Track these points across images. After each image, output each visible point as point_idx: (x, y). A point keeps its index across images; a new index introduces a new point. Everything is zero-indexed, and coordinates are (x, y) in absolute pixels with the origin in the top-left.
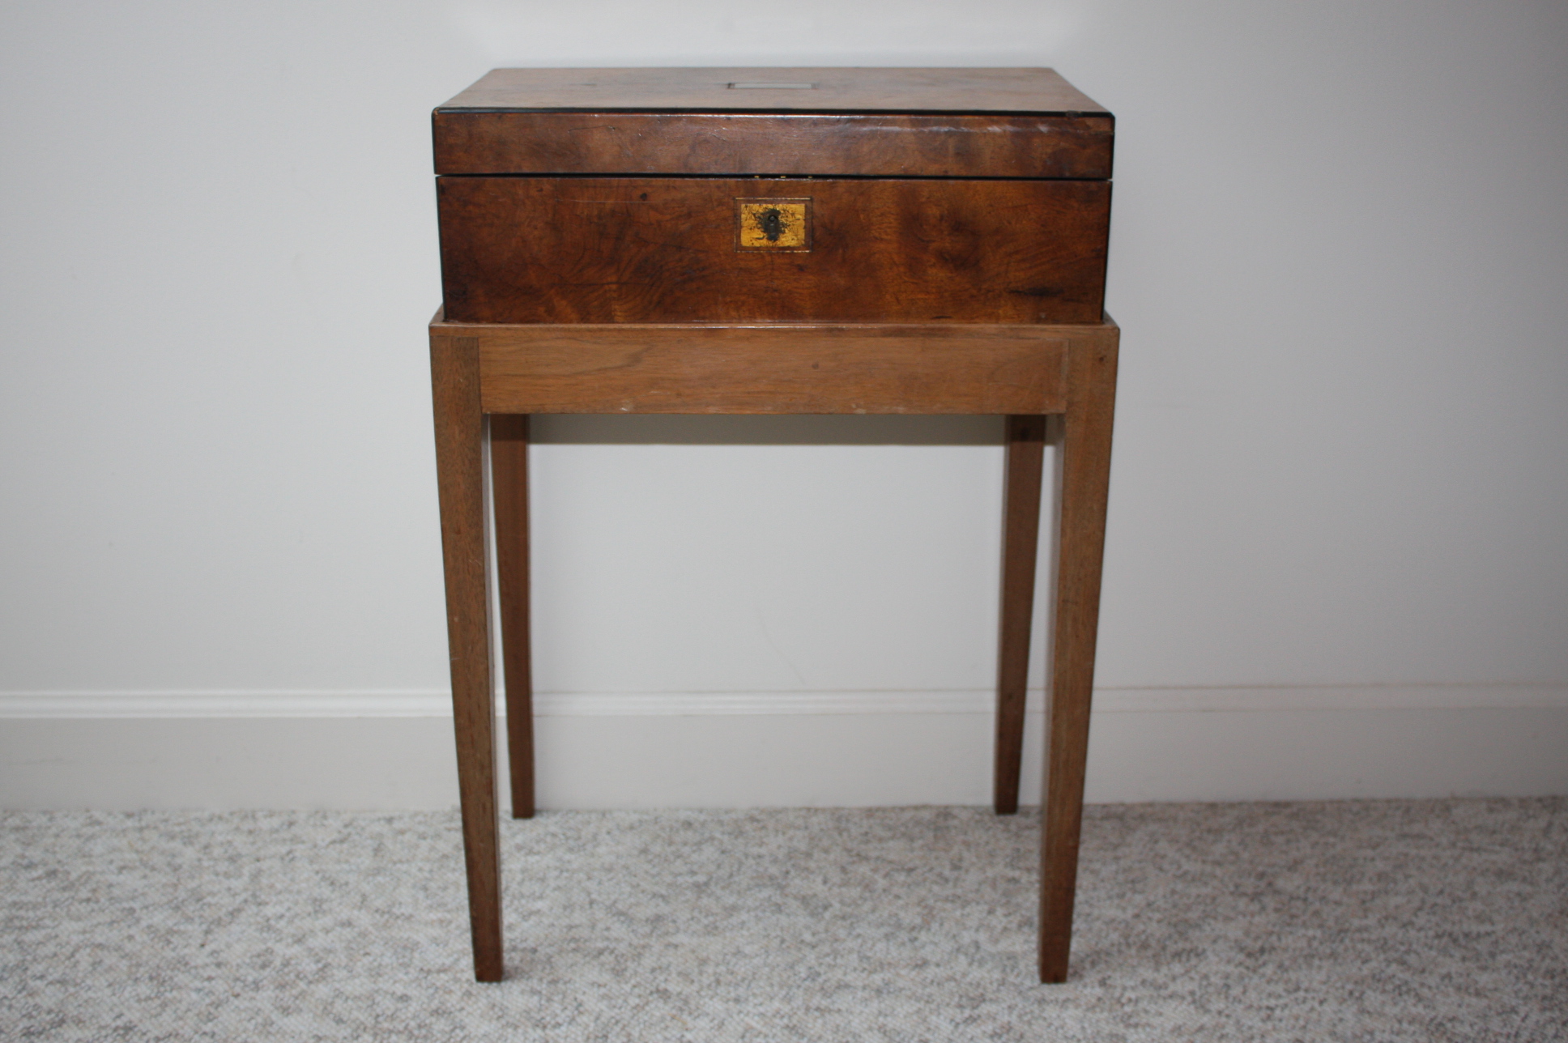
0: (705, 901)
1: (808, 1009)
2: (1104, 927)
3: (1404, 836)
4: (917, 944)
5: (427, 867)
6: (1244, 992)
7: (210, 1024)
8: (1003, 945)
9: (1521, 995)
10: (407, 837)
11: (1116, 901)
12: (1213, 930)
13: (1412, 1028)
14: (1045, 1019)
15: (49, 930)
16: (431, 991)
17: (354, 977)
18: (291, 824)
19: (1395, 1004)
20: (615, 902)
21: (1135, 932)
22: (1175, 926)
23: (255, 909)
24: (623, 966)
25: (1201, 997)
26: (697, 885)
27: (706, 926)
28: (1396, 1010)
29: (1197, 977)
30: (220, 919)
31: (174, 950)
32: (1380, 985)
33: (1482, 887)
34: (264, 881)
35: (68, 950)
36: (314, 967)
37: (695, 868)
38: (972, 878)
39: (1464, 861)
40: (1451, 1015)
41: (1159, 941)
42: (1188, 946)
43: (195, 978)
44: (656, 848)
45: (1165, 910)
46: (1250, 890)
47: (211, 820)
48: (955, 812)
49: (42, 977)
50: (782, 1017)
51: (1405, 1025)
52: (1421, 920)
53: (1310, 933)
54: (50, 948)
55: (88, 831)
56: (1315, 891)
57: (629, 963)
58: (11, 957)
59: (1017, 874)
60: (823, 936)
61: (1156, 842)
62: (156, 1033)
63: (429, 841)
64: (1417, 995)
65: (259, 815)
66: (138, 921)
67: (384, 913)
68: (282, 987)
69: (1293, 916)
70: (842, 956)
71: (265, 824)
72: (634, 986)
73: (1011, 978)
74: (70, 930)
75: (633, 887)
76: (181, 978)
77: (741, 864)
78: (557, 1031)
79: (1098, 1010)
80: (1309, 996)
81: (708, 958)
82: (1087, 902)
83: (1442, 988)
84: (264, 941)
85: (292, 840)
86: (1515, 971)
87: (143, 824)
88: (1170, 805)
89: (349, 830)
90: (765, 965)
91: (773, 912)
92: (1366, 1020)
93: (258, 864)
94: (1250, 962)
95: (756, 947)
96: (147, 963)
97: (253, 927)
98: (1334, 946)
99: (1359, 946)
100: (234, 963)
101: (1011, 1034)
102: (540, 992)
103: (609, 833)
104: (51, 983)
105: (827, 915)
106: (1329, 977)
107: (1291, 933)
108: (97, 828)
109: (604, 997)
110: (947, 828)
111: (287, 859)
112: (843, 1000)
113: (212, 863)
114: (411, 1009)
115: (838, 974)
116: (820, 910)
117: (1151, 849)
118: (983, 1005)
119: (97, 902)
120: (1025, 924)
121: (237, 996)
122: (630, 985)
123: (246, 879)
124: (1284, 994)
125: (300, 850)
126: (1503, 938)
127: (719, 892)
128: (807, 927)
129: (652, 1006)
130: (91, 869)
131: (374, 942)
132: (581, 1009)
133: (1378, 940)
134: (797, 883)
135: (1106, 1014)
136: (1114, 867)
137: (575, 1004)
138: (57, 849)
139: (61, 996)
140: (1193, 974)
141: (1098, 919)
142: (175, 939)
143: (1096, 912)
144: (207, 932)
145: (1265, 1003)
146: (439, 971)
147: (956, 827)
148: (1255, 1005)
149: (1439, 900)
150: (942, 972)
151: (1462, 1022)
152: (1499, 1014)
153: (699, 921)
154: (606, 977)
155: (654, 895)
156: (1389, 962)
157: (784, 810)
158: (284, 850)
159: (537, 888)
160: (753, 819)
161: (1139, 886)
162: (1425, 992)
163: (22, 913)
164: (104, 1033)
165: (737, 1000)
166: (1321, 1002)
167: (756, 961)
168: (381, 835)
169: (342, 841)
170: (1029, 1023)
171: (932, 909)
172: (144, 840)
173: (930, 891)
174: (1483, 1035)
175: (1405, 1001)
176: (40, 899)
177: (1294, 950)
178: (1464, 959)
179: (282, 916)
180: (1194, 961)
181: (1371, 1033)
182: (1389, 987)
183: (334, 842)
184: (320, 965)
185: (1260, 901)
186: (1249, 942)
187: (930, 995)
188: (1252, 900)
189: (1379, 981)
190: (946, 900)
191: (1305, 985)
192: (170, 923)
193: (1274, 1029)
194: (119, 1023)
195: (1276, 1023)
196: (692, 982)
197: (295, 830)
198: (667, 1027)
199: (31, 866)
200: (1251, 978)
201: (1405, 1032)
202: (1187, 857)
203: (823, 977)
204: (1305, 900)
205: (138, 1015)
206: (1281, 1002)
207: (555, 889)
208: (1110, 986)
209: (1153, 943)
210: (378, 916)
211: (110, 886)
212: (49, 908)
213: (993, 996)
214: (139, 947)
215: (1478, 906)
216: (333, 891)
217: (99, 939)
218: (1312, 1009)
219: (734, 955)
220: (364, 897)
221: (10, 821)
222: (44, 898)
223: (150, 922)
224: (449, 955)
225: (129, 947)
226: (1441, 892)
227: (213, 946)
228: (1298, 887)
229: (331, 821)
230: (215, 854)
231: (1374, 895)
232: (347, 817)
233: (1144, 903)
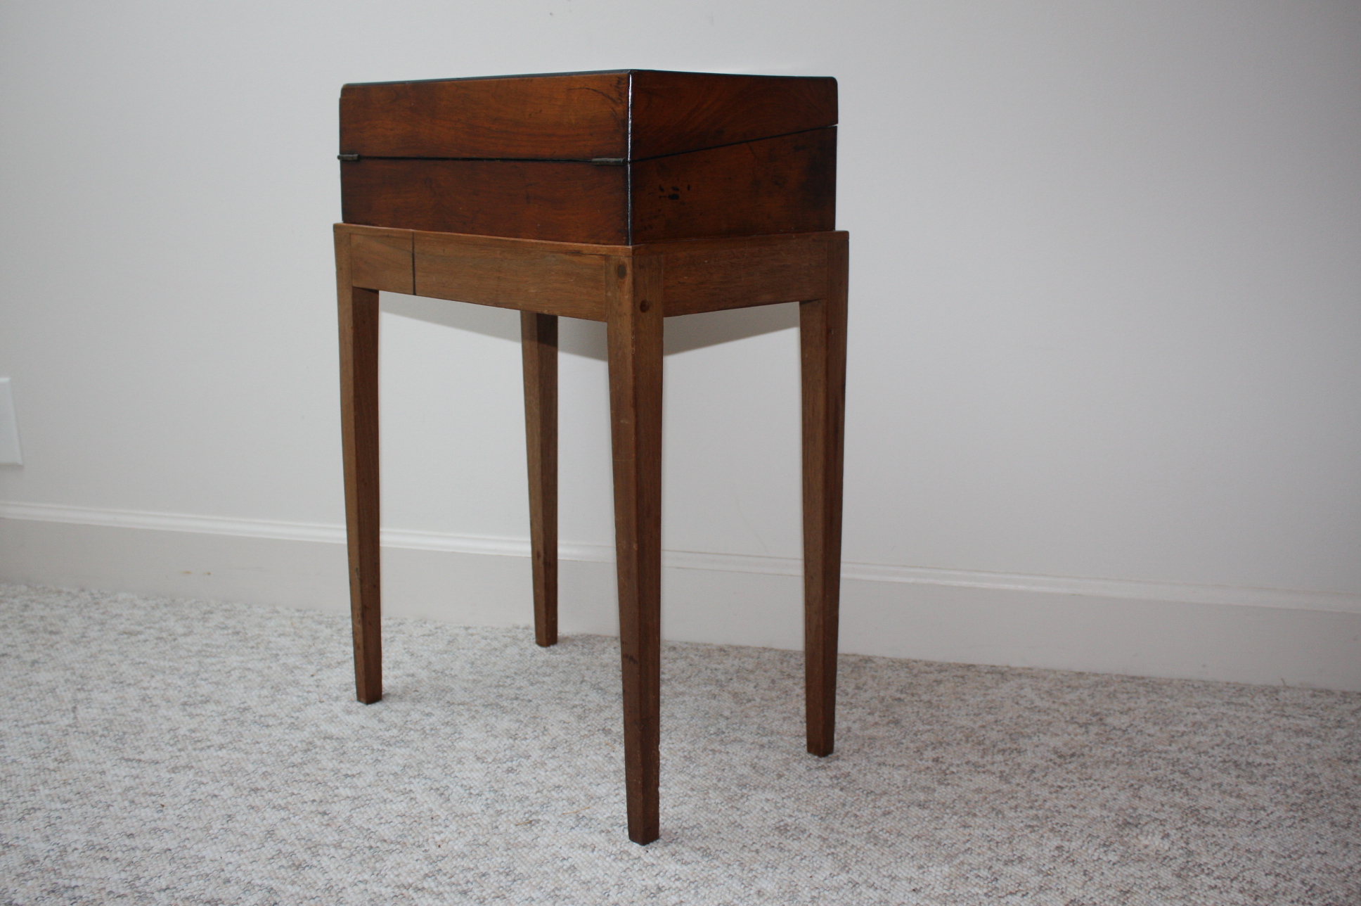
2: (953, 730)
3: (1229, 703)
6: (1045, 776)
7: (298, 713)
10: (475, 637)
11: (972, 717)
12: (1039, 740)
13: (1171, 810)
14: (879, 773)
15: (221, 659)
16: (449, 713)
19: (1165, 795)
21: (977, 735)
25: (1008, 775)
28: (1164, 798)
29: (1011, 764)
30: (331, 664)
31: (293, 676)
32: (1159, 783)
33: (1279, 737)
35: (228, 669)
39: (1272, 721)
41: (992, 741)
42: (1015, 746)
43: (300, 690)
45: (1008, 725)
46: (1082, 721)
48: (875, 660)
49: (206, 680)
52: (1217, 751)
53: (1118, 749)
54: (219, 667)
55: (270, 615)
56: (1136, 726)
58: (192, 668)
59: (903, 696)
60: (738, 714)
61: (1022, 688)
62: (262, 713)
64: (1186, 792)
66: (278, 660)
69: (1108, 739)
70: (746, 725)
73: (866, 749)
74: (234, 660)
76: (290, 689)
78: (523, 742)
79: (923, 773)
80: (1096, 783)
82: (948, 715)
86: (1278, 787)
89: (438, 630)
90: (688, 724)
91: (708, 698)
92: (1135, 801)
94: (1058, 761)
96: (274, 680)
98: (1133, 758)
99: (1154, 760)
102: (522, 722)
105: (748, 704)
106: (1119, 775)
107: (1102, 748)
108: (276, 614)
109: (564, 728)
112: (735, 748)
115: (738, 734)
116: (745, 701)
117: (1016, 692)
119: (258, 649)
120: (893, 722)
124: (1076, 780)
126: (1279, 768)
128: (729, 708)
130: (261, 633)
132: (546, 733)
133: (1172, 759)
134: (735, 685)
135: (928, 776)
137: (543, 730)
138: (246, 622)
139: (213, 689)
140: (1009, 762)
141: (951, 725)
142: (296, 671)
143: (952, 721)
144: (318, 670)
145: (1059, 784)
146: (459, 704)
148: (1049, 784)
149: (1237, 742)
151: (1215, 810)
152: (1249, 810)
154: (571, 719)
156: (1173, 772)
157: (748, 647)
160: (722, 650)
161: (994, 711)
162: (1194, 791)
164: (230, 709)
166: (1104, 788)
167: (681, 721)
168: (457, 635)
169: (429, 635)
172: (301, 623)
174: (1228, 819)
175: (1174, 794)
176: (223, 644)
177: (1099, 757)
180: (1014, 755)
181: (1135, 809)
182: (1166, 785)
183: (424, 635)
185: (1086, 728)
186: (1064, 749)
188: (1081, 727)
189: (1159, 781)
191: (1098, 776)
192: (297, 663)
197: (401, 627)
199: (225, 628)
200: (1054, 769)
201: (1164, 811)
202: (1043, 699)
203: (726, 735)
204: (1125, 731)
205: (255, 703)
206: (1072, 784)
209: (987, 742)
211: (270, 642)
212: (227, 648)
214: (272, 672)
215: (1270, 748)
217: (250, 666)
218: (1094, 791)
221: (224, 606)
222: (226, 644)
223: (285, 661)
225: (266, 671)
226: (1242, 737)
227: (319, 677)
228: (1123, 724)
229: (428, 625)
230: (343, 634)
231: (1183, 734)
232: (439, 624)
233: (993, 720)
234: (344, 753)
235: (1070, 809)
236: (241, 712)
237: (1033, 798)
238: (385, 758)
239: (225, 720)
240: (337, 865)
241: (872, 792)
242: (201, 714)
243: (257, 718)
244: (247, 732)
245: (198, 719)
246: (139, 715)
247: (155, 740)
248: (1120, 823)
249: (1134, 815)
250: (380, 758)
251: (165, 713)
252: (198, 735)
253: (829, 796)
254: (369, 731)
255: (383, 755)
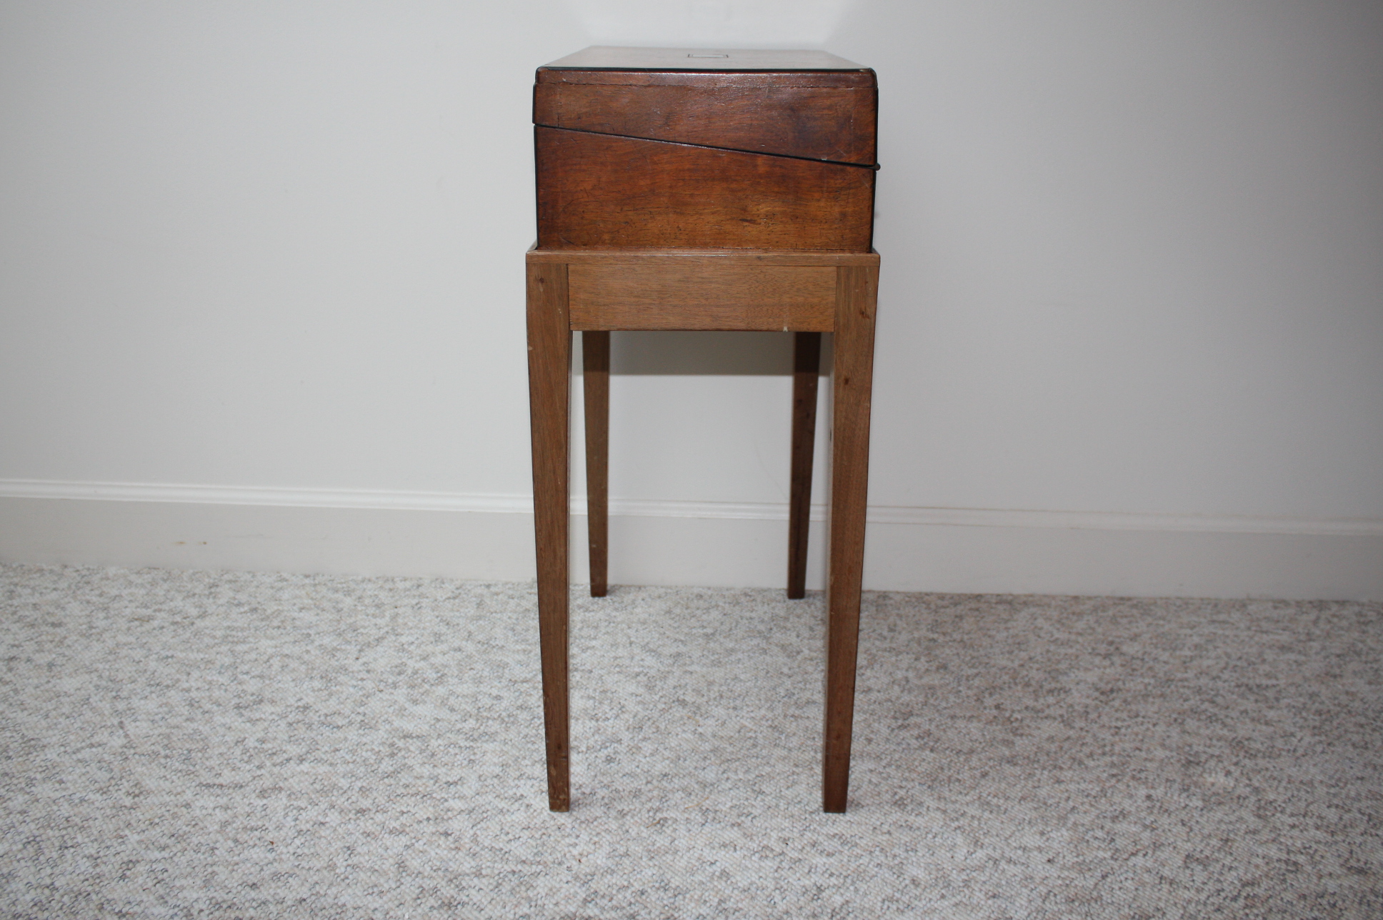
0: (712, 645)
1: (785, 716)
2: (998, 671)
3: (1213, 622)
4: (864, 677)
5: (515, 616)
6: (1099, 717)
7: (362, 708)
8: (926, 680)
9: (1298, 725)
10: (500, 597)
11: (1007, 656)
12: (1076, 676)
13: (1220, 744)
14: (956, 728)
15: (252, 645)
16: (517, 694)
17: (463, 683)
18: (419, 586)
19: (1208, 728)
20: (648, 643)
21: (1021, 676)
22: (1049, 673)
23: (394, 638)
24: (653, 684)
25: (1068, 719)
26: (706, 635)
27: (713, 661)
28: (1208, 732)
29: (1065, 706)
30: (369, 642)
31: (337, 661)
32: (1197, 716)
33: (1269, 655)
34: (400, 621)
35: (265, 657)
36: (435, 676)
37: (705, 624)
38: (903, 637)
39: (1256, 639)
40: (1247, 736)
41: (1037, 682)
42: (1059, 686)
43: (352, 678)
44: (678, 611)
45: (1042, 662)
46: (1103, 652)
47: (363, 581)
48: (891, 595)
49: (247, 673)
50: (767, 720)
51: (1214, 742)
52: (1226, 675)
53: (1146, 681)
54: (253, 656)
55: (280, 585)
56: (1150, 654)
57: (657, 682)
58: (226, 659)
59: (935, 636)
60: (797, 670)
61: (1035, 619)
62: (325, 711)
63: (516, 600)
64: (1223, 723)
65: (396, 579)
66: (313, 642)
67: (484, 643)
68: (412, 687)
69: (1134, 670)
70: (810, 683)
71: (400, 585)
72: (662, 697)
73: (932, 701)
74: (266, 645)
75: (660, 634)
76: (342, 678)
77: (737, 623)
78: (606, 723)
79: (994, 724)
80: (1146, 720)
81: (714, 681)
82: (986, 655)
83: (1241, 719)
84: (400, 658)
85: (419, 596)
86: (1293, 710)
87: (317, 582)
88: (1045, 596)
89: (459, 591)
90: (755, 686)
91: (760, 654)
92: (1187, 737)
93: (396, 610)
94: (1103, 698)
95: (748, 675)
96: (319, 668)
97: (392, 649)
98: (1163, 690)
99: (1181, 690)
100: (379, 671)
101: (931, 737)
102: (594, 698)
103: (643, 600)
104: (253, 677)
105: (799, 657)
106: (1160, 709)
107: (1132, 680)
108: (285, 583)
109: (639, 703)
110: (886, 605)
111: (416, 607)
113: (363, 608)
114: (503, 704)
117: (1032, 624)
118: (911, 718)
119: (285, 629)
120: (942, 668)
121: (381, 691)
122: (658, 696)
123: (387, 618)
124: (1127, 719)
125: (425, 602)
126: (1285, 689)
127: (722, 640)
128: (785, 664)
129: (674, 710)
130: (280, 608)
131: (477, 662)
132: (624, 710)
133: (1195, 687)
134: (777, 636)
135: (1000, 727)
136: (1005, 634)
137: (619, 706)
138: (257, 595)
139: (260, 685)
140: (1062, 704)
141: (994, 666)
142: (338, 654)
143: (992, 662)
144: (361, 651)
145: (1114, 724)
146: (523, 682)
147: (891, 605)
148: (1107, 725)
149: (1239, 663)
150: (881, 696)
151: (1255, 741)
152: (1282, 737)
153: (708, 657)
154: (641, 690)
155: (676, 640)
156: (1203, 701)
157: (769, 590)
158: (414, 602)
159: (592, 633)
160: (746, 595)
161: (1023, 647)
162: (1229, 721)
163: (234, 633)
164: (289, 709)
165: (735, 708)
166: (1154, 725)
167: (748, 684)
168: (482, 595)
169: (454, 598)
170: (944, 731)
171: (875, 656)
172: (317, 592)
173: (874, 644)
174: (1270, 749)
175: (1214, 726)
176: (246, 625)
177: (1135, 691)
178: (1256, 701)
179: (413, 643)
180: (1063, 696)
181: (1190, 746)
182: (1203, 717)
183: (449, 598)
184: (439, 675)
185: (1110, 659)
186: (1102, 685)
187: (873, 710)
188: (1105, 658)
189: (1196, 713)
190: (885, 650)
191: (1143, 713)
192: (335, 644)
193: (1121, 740)
194: (300, 704)
195: (1122, 737)
196: (703, 696)
197: (422, 590)
198: (685, 723)
199: (239, 605)
200: (1104, 708)
201: (1215, 746)
202: (1058, 629)
203: (797, 696)
204: (1143, 660)
205: (313, 700)
206: (1126, 723)
207: (605, 634)
208: (1003, 709)
209: (1033, 683)
210: (480, 646)
211: (294, 619)
212: (252, 631)
213: (918, 712)
214: (313, 658)
215: (1267, 668)
216: (448, 629)
217: (287, 652)
218: (1148, 729)
219: (733, 679)
220: (470, 634)
221: (226, 576)
222: (249, 625)
223: (321, 643)
224: (530, 672)
225: (306, 657)
226: (1240, 658)
227: (364, 660)
228: (1137, 651)
229: (447, 585)
230: (366, 603)
231: (1192, 658)
232: (458, 583)
233: (1027, 657)
234: (433, 755)
235: (1137, 752)
236: (303, 712)
237: (1102, 743)
238: (478, 757)
239: (290, 724)
240: (489, 899)
241: (961, 751)
242: (261, 719)
243: (322, 718)
244: (319, 736)
245: (260, 726)
246: (195, 725)
247: (226, 756)
248: (1183, 762)
249: (1192, 753)
250: (472, 757)
251: (223, 721)
252: (270, 746)
253: (924, 760)
254: (446, 723)
255: (475, 754)
